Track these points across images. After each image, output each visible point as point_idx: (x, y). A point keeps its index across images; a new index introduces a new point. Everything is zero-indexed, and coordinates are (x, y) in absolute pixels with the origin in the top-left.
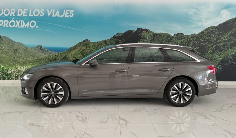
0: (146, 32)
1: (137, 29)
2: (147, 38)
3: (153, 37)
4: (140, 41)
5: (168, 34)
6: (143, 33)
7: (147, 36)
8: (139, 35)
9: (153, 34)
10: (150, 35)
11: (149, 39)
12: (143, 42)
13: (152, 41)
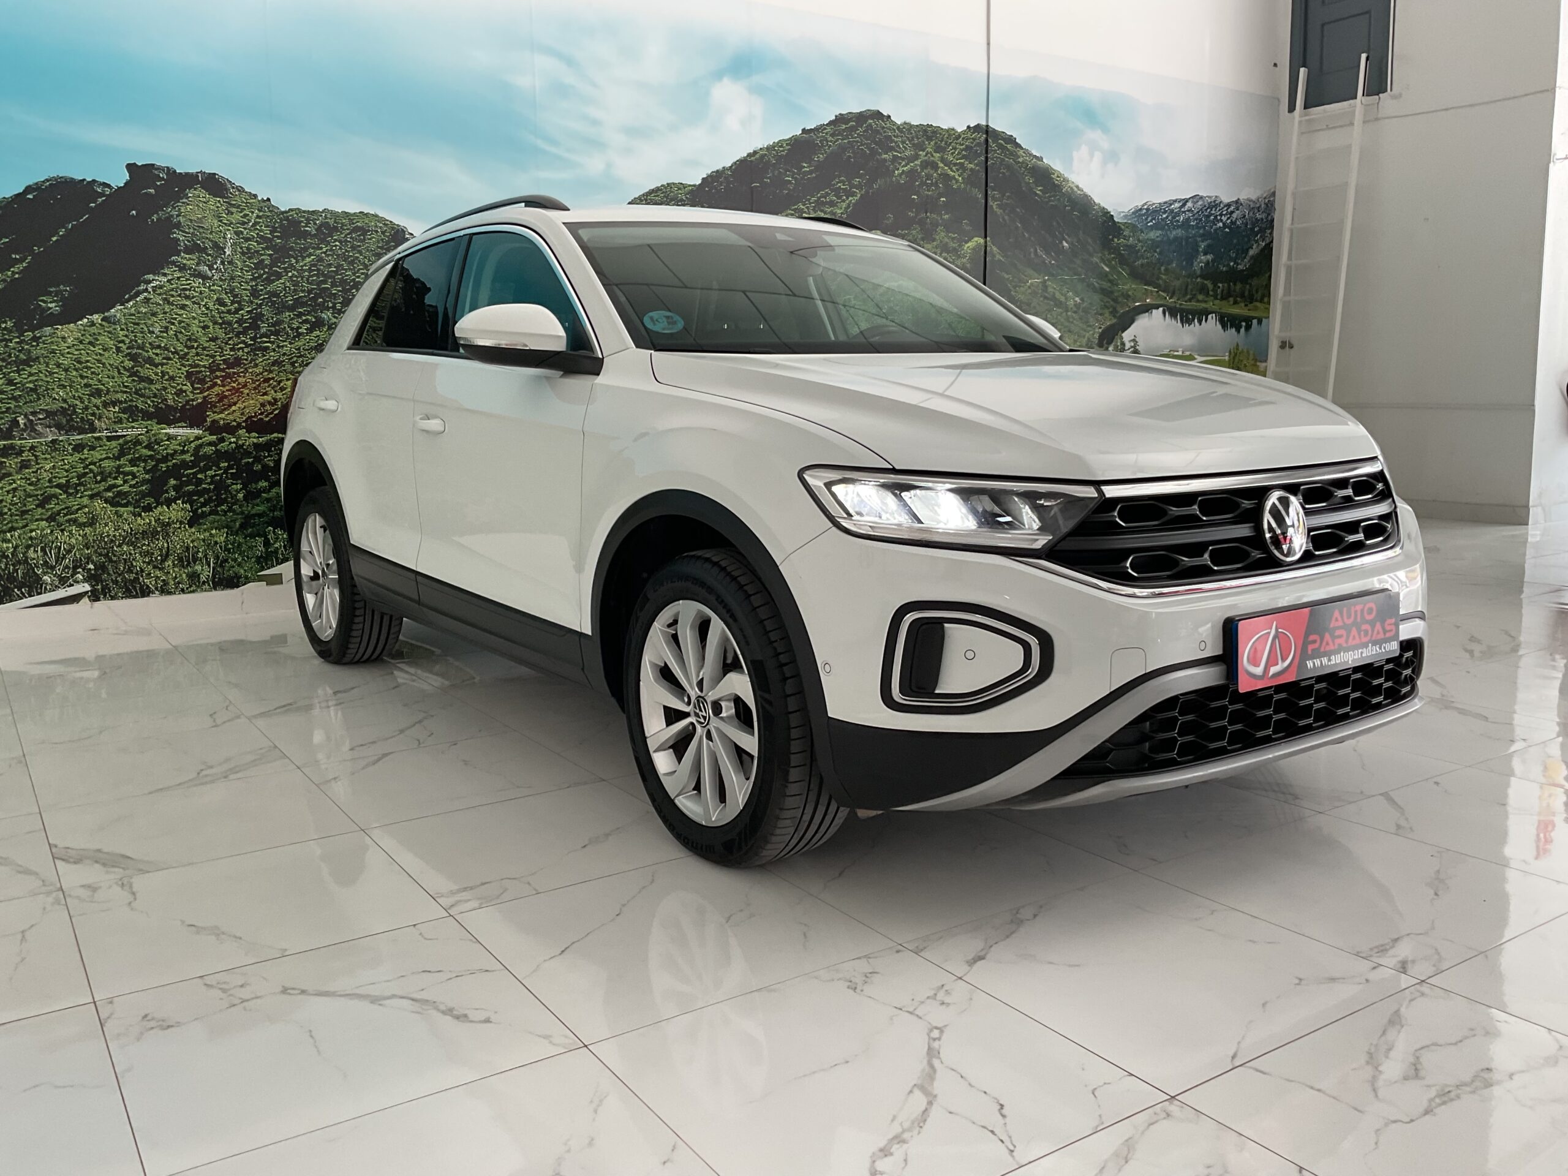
0: (213, 202)
1: (131, 167)
2: (228, 252)
3: (271, 240)
4: (166, 271)
5: (384, 224)
6: (188, 204)
7: (221, 231)
8: (155, 218)
9: (271, 220)
10: (251, 224)
11: (243, 253)
12: (194, 276)
13: (267, 270)
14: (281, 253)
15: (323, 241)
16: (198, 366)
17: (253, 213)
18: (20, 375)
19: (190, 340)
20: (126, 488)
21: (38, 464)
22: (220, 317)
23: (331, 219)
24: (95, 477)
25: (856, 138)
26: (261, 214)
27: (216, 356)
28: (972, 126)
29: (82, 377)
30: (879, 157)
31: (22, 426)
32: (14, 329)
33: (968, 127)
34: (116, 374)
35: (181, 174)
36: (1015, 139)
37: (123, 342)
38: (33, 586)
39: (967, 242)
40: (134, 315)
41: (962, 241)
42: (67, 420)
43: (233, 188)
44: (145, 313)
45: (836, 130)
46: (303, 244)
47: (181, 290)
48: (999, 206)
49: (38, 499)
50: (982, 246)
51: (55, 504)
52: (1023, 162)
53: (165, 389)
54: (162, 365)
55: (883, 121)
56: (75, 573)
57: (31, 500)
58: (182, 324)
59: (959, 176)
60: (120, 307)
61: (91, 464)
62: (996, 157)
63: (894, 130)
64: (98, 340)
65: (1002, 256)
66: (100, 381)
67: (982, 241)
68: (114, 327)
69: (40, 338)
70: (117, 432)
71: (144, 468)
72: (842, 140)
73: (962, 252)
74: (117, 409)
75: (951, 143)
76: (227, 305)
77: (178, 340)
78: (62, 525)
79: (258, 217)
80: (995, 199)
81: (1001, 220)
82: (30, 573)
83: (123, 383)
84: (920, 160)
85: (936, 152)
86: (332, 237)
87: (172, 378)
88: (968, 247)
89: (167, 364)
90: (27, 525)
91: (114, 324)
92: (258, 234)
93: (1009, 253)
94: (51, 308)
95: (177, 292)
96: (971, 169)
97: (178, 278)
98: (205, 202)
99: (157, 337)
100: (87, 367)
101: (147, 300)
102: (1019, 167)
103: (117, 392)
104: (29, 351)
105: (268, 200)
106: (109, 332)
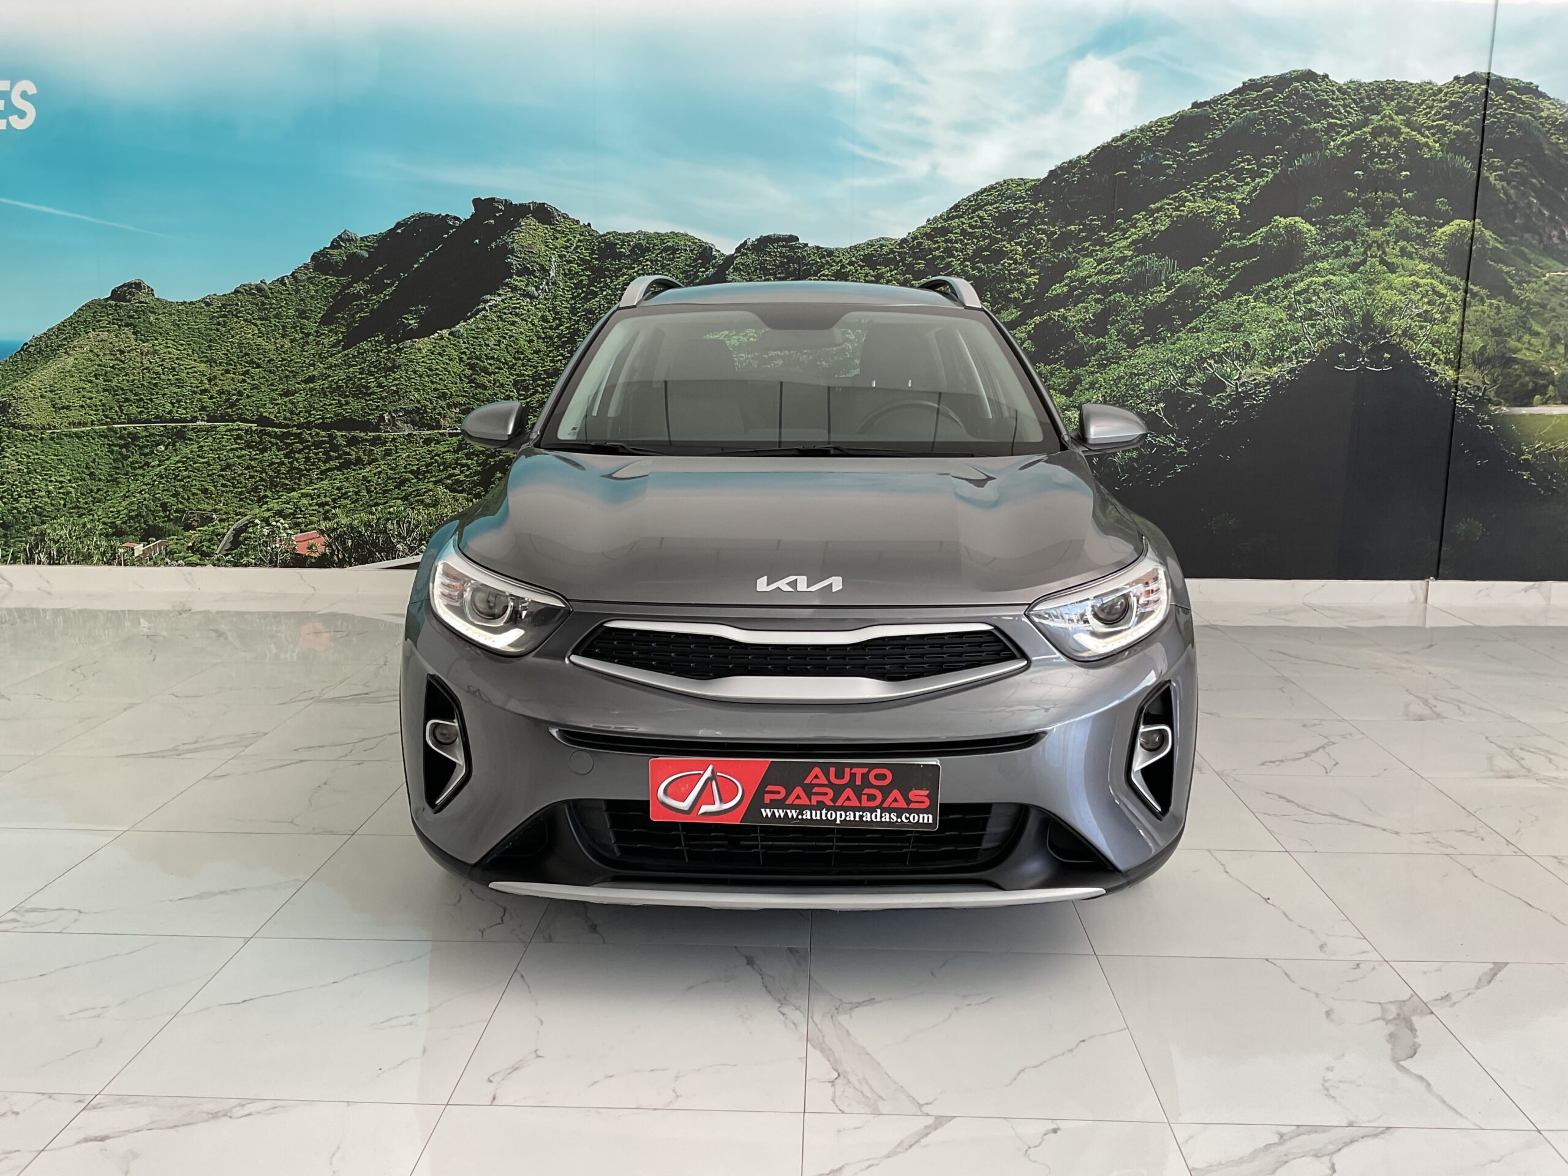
0: (542, 229)
1: (477, 202)
2: (552, 274)
3: (591, 261)
4: (501, 292)
5: (693, 243)
6: (521, 232)
7: (547, 256)
8: (493, 245)
9: (591, 243)
10: (573, 248)
11: (565, 275)
12: (524, 296)
13: (584, 289)
14: (599, 273)
15: (635, 261)
16: (523, 375)
17: (575, 237)
18: (387, 379)
19: (517, 352)
20: (462, 477)
21: (397, 453)
22: (543, 332)
23: (644, 240)
24: (439, 466)
25: (1272, 106)
26: (582, 238)
27: (538, 367)
28: (1461, 76)
29: (432, 382)
30: (1305, 127)
31: (387, 421)
32: (384, 341)
33: (1457, 78)
34: (458, 381)
35: (516, 205)
36: (1537, 87)
37: (464, 353)
38: (390, 552)
39: (1441, 228)
40: (473, 330)
41: (1431, 227)
42: (420, 418)
43: (559, 215)
44: (483, 329)
45: (1243, 100)
46: (618, 264)
47: (512, 308)
48: (1500, 178)
49: (396, 482)
50: (1467, 230)
51: (408, 487)
52: (1548, 117)
53: (496, 394)
54: (495, 373)
55: (1316, 82)
56: (420, 544)
57: (391, 481)
58: (512, 339)
59: (1434, 140)
60: (463, 324)
61: (438, 455)
62: (1501, 113)
63: (1333, 92)
64: (445, 351)
65: (1500, 243)
66: (446, 386)
67: (1467, 224)
68: (458, 340)
69: (403, 349)
70: (457, 429)
71: (477, 461)
72: (1249, 110)
73: (1433, 239)
74: (458, 410)
75: (1426, 100)
76: (549, 322)
77: (508, 352)
78: (412, 504)
79: (579, 241)
80: (1492, 168)
81: (1502, 195)
82: (388, 540)
83: (463, 388)
84: (1371, 126)
85: (1397, 114)
86: (644, 257)
87: (502, 385)
88: (1443, 233)
89: (498, 373)
90: (386, 503)
91: (459, 338)
92: (578, 257)
93: (1513, 238)
94: (411, 324)
95: (509, 310)
96: (1457, 133)
97: (511, 298)
98: (534, 230)
99: (492, 349)
100: (437, 375)
101: (485, 317)
102: (1541, 123)
103: (458, 396)
104: (394, 360)
105: (589, 225)
106: (454, 345)
